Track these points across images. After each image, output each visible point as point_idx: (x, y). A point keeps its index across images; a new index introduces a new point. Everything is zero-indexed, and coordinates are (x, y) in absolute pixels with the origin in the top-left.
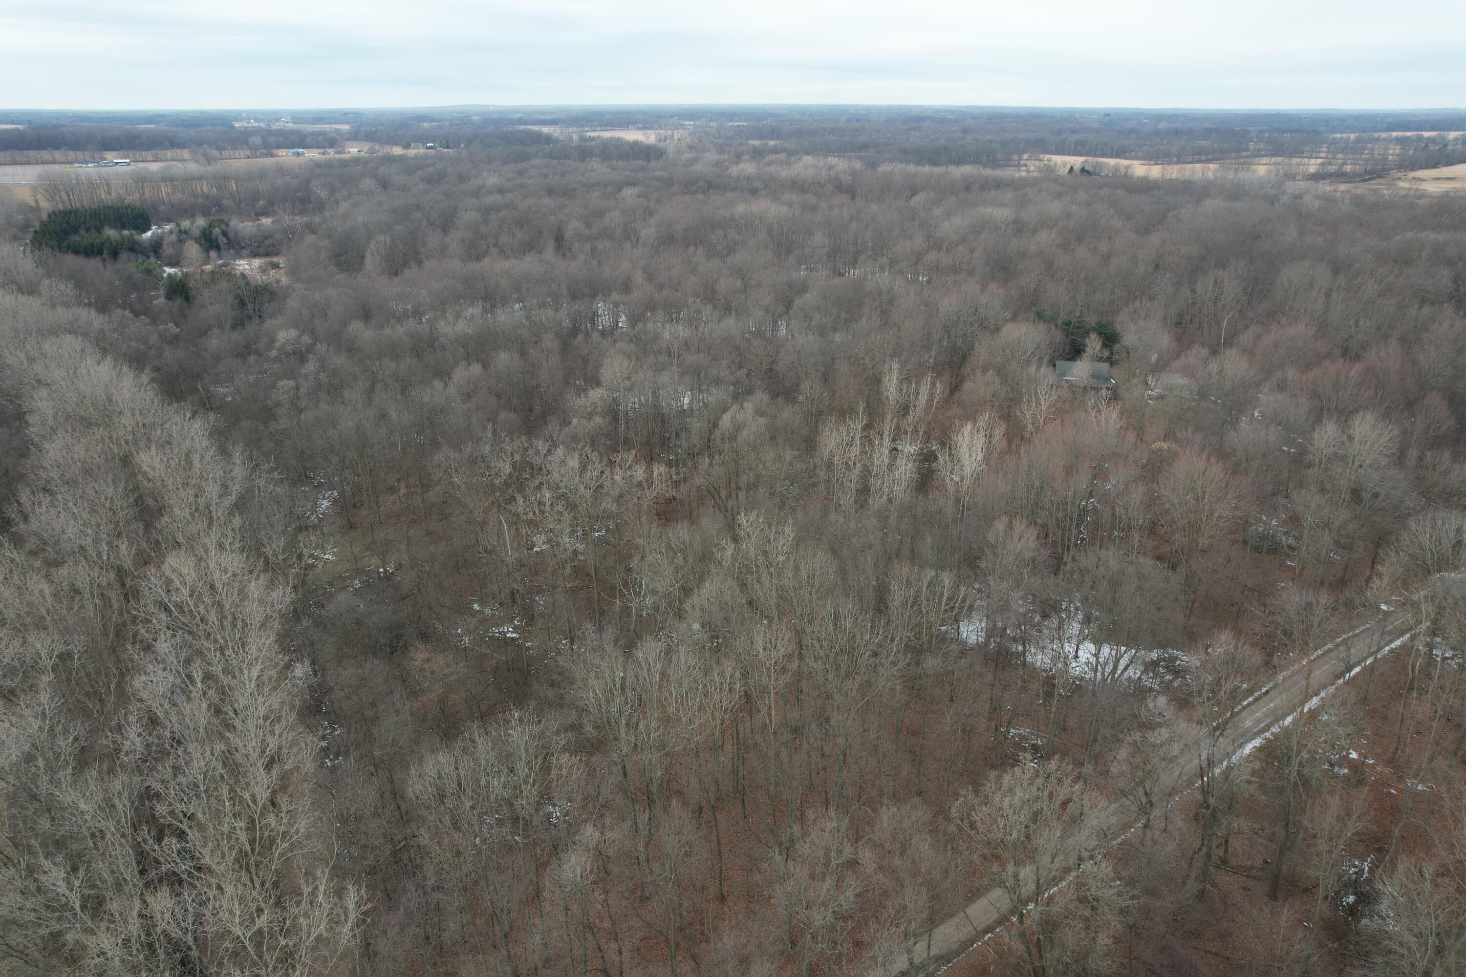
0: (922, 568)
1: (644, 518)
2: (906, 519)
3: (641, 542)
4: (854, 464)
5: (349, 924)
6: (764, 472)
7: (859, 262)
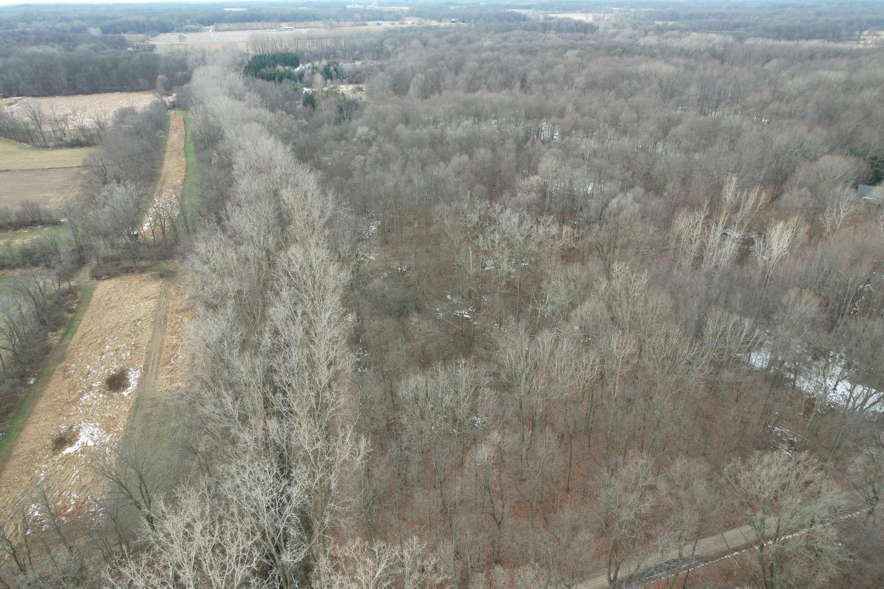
0: (731, 313)
1: (553, 258)
2: (725, 281)
3: (549, 272)
4: (695, 240)
5: (360, 457)
6: (634, 238)
7: (720, 107)
